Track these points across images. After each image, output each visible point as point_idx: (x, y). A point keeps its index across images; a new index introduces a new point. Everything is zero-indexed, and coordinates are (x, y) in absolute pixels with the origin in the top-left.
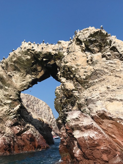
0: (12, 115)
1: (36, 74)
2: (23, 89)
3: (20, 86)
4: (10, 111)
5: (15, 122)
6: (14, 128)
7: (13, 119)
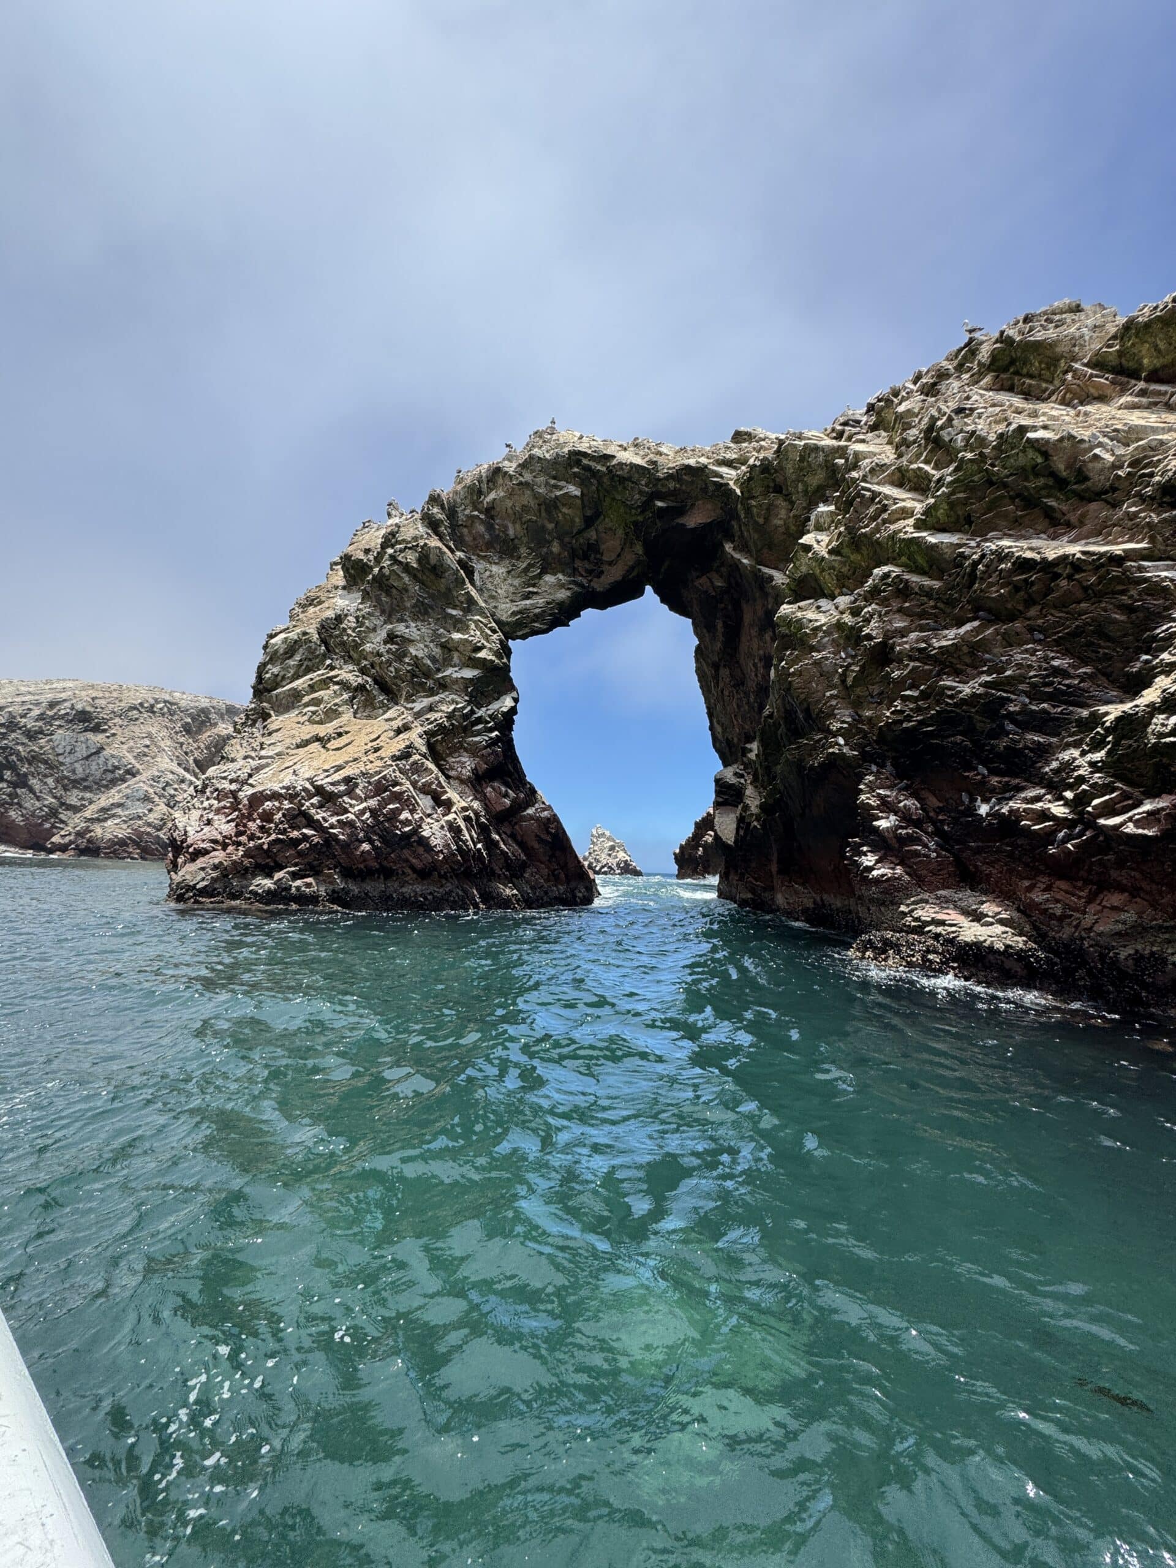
0: (479, 733)
1: (593, 570)
2: (527, 630)
3: (514, 614)
4: (472, 712)
5: (495, 763)
6: (489, 789)
7: (485, 747)
